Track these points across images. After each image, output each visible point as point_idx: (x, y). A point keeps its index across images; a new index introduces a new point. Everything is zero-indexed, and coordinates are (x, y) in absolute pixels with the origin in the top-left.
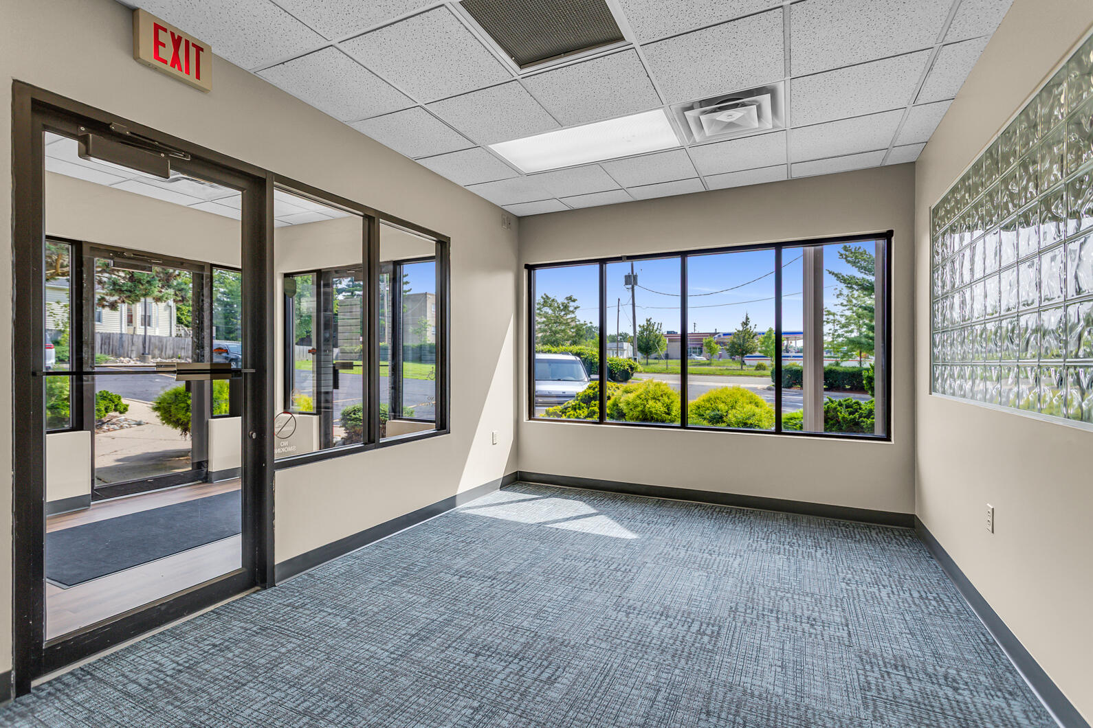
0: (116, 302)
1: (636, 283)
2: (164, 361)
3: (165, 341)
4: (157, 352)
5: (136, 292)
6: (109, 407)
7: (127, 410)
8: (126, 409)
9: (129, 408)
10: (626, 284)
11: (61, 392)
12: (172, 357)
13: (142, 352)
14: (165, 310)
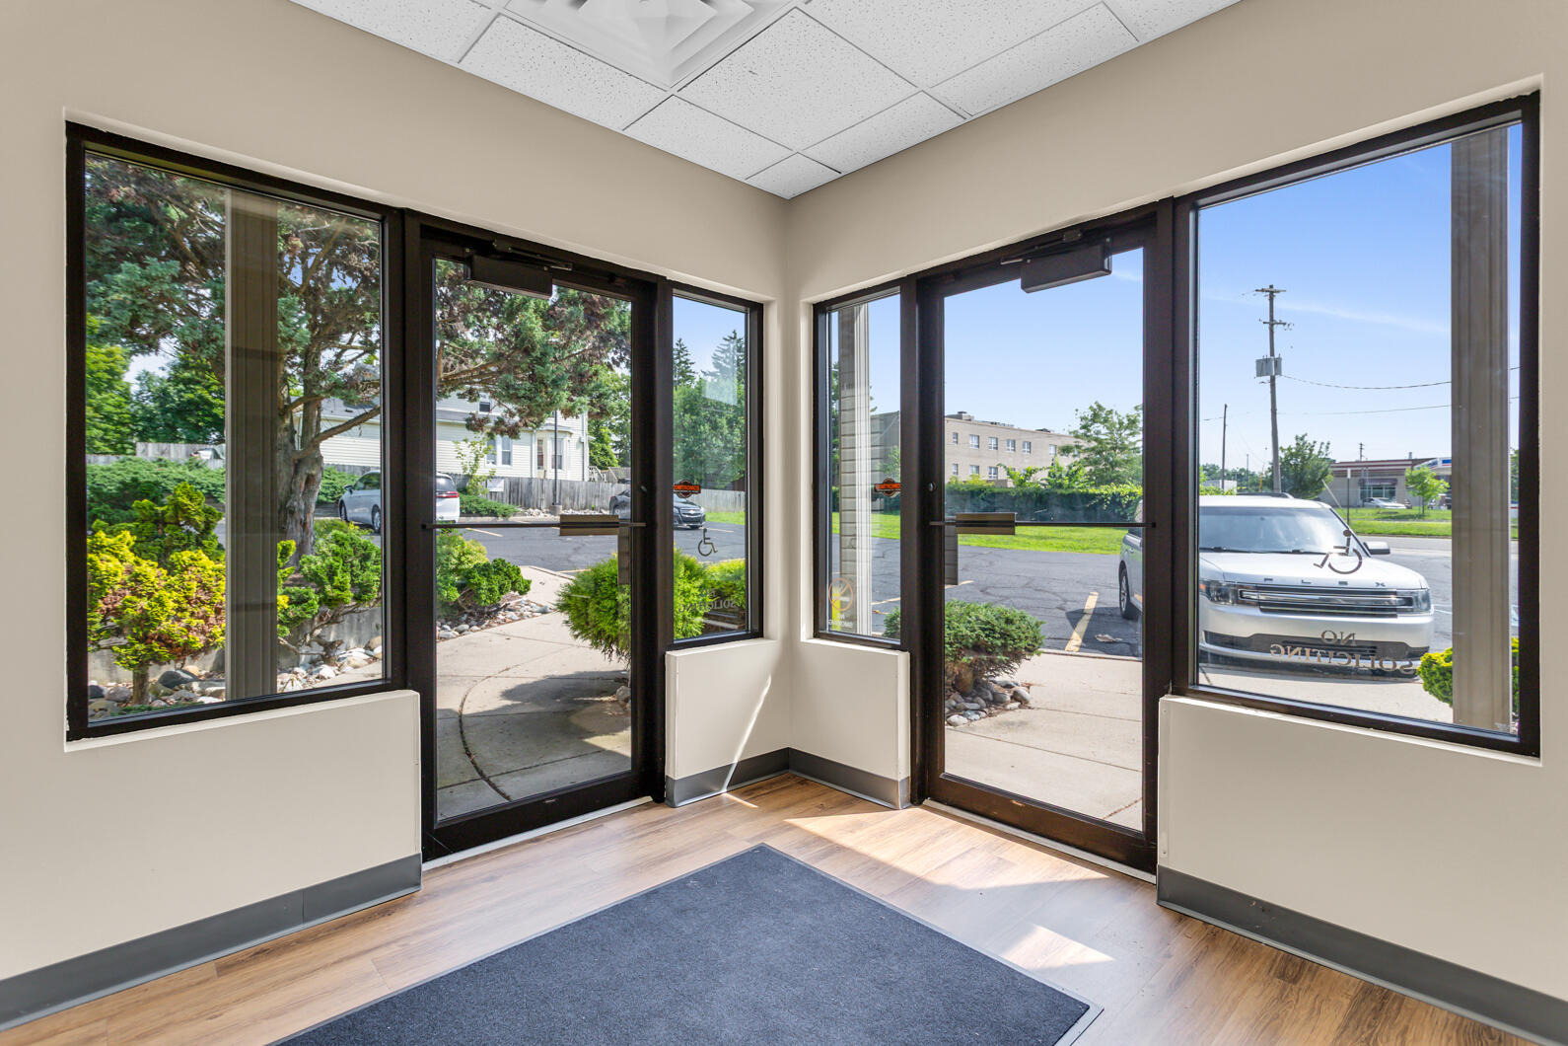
0: (516, 425)
1: (1278, 371)
2: (576, 513)
3: (577, 485)
4: (568, 502)
5: (538, 398)
6: (504, 585)
7: (528, 590)
8: (527, 588)
9: (532, 586)
10: (1260, 373)
11: (448, 560)
12: (585, 509)
13: (552, 501)
14: (577, 448)
